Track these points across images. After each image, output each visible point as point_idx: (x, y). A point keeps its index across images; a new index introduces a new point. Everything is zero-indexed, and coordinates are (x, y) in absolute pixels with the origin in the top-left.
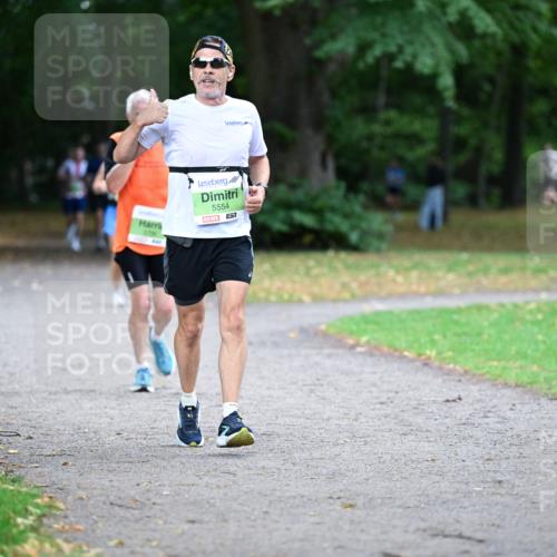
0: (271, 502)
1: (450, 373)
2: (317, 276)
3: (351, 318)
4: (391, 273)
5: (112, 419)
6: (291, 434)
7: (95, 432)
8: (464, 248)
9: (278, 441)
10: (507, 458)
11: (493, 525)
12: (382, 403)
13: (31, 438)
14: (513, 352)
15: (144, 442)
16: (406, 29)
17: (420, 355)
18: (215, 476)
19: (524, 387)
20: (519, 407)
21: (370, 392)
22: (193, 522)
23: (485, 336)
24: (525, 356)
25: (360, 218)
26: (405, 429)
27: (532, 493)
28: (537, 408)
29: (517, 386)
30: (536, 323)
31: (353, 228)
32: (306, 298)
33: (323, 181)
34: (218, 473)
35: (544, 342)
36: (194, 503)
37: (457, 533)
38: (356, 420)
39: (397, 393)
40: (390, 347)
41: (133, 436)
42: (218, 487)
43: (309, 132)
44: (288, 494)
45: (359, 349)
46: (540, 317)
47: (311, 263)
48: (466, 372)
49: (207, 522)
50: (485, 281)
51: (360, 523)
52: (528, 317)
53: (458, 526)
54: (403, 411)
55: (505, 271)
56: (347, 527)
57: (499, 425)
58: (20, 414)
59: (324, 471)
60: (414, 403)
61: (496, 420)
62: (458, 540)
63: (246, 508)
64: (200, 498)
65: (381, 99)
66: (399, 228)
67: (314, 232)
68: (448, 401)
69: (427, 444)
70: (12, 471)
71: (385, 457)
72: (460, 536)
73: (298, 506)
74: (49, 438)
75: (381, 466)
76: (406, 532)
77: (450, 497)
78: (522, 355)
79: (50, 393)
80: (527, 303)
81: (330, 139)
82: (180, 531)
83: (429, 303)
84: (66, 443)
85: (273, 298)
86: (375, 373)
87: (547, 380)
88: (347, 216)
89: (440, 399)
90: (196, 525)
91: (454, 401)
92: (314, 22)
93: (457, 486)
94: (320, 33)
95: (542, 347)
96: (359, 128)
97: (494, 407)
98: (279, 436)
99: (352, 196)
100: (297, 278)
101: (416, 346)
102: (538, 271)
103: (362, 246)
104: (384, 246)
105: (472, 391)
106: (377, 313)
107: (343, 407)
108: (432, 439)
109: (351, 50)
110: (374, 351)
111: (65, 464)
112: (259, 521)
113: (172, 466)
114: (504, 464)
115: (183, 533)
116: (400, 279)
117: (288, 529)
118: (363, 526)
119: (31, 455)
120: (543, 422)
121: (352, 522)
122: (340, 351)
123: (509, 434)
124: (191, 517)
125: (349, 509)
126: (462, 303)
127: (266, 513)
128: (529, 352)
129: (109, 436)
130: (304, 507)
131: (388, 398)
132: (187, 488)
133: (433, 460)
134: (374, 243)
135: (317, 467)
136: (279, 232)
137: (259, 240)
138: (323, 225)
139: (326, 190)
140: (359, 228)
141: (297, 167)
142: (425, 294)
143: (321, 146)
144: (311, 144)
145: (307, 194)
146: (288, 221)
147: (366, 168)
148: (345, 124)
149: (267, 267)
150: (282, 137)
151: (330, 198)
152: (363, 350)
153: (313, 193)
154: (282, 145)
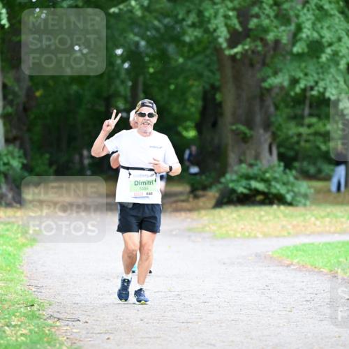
2: (266, 221)
3: (288, 248)
4: (313, 219)
5: (138, 311)
6: (250, 320)
7: (127, 319)
9: (241, 324)
12: (307, 301)
13: (87, 322)
15: (158, 325)
16: (320, 71)
17: (331, 271)
18: (202, 347)
21: (299, 294)
25: (293, 185)
26: (322, 316)
31: (288, 191)
32: (259, 235)
33: (270, 162)
34: (204, 344)
38: (291, 311)
39: (316, 294)
40: (312, 266)
41: (151, 321)
43: (261, 131)
45: (292, 267)
47: (263, 213)
54: (320, 306)
58: (80, 307)
59: (271, 344)
60: (327, 301)
65: (307, 111)
66: (318, 191)
67: (263, 193)
69: (335, 327)
70: (75, 343)
71: (309, 335)
74: (98, 323)
75: (307, 340)
79: (99, 295)
81: (274, 136)
83: (337, 238)
84: (109, 325)
85: (238, 235)
86: (303, 282)
88: (284, 184)
92: (264, 64)
94: (269, 71)
96: (292, 129)
98: (242, 321)
99: (288, 171)
100: (254, 223)
101: (329, 265)
103: (294, 203)
104: (308, 203)
106: (304, 245)
107: (282, 303)
109: (286, 84)
110: (302, 268)
111: (108, 339)
116: (318, 223)
119: (88, 333)
122: (281, 268)
129: (136, 321)
131: (311, 298)
133: (339, 337)
134: (303, 201)
135: (266, 341)
136: (242, 193)
137: (230, 199)
138: (269, 189)
139: (271, 167)
140: (293, 191)
141: (253, 152)
142: (334, 233)
143: (269, 140)
144: (263, 139)
145: (260, 170)
146: (248, 186)
147: (297, 153)
148: (283, 126)
149: (235, 215)
150: (245, 134)
151: (275, 172)
152: (295, 267)
153: (263, 169)
154: (245, 139)
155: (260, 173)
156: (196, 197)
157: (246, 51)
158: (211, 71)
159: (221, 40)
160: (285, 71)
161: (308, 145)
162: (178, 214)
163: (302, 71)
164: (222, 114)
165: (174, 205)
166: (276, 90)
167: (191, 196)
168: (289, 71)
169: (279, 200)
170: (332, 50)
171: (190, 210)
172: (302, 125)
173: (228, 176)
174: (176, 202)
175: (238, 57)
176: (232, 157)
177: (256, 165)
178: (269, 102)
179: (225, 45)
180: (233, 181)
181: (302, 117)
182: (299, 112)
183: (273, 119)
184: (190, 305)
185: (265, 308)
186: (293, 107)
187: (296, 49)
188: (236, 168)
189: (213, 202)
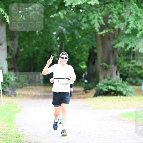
2: (115, 102)
3: (124, 113)
4: (134, 102)
12: (132, 135)
21: (129, 132)
25: (126, 88)
31: (124, 90)
32: (112, 108)
33: (116, 78)
38: (125, 139)
43: (113, 66)
45: (126, 121)
47: (114, 99)
65: (132, 57)
66: (136, 90)
67: (114, 91)
81: (118, 67)
85: (104, 108)
86: (130, 127)
88: (122, 87)
92: (114, 38)
94: (116, 41)
96: (126, 65)
99: (124, 82)
100: (110, 103)
103: (127, 95)
104: (132, 95)
106: (131, 112)
109: (123, 46)
110: (130, 122)
116: (136, 103)
122: (121, 122)
134: (130, 94)
136: (105, 91)
137: (100, 93)
138: (116, 89)
139: (117, 80)
140: (126, 90)
141: (110, 74)
143: (116, 69)
144: (114, 69)
145: (112, 81)
146: (107, 88)
147: (128, 75)
148: (122, 63)
149: (102, 100)
150: (106, 67)
151: (118, 82)
152: (127, 121)
153: (114, 81)
154: (106, 69)
155: (112, 83)
156: (86, 92)
157: (107, 33)
158: (92, 41)
159: (96, 29)
160: (123, 41)
161: (132, 71)
162: (79, 100)
163: (129, 41)
164: (97, 59)
165: (77, 96)
166: (119, 49)
167: (84, 92)
168: (124, 41)
169: (120, 93)
170: (141, 33)
171: (84, 98)
172: (130, 63)
173: (99, 84)
174: (78, 94)
175: (104, 35)
176: (101, 76)
177: (111, 79)
178: (116, 54)
179: (98, 30)
180: (101, 86)
181: (130, 60)
182: (128, 58)
183: (118, 61)
185: (114, 138)
186: (126, 56)
187: (126, 32)
188: (102, 81)
189: (93, 95)
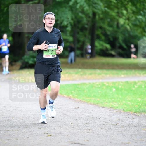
0: (29, 135)
1: (76, 101)
6: (34, 117)
8: (80, 68)
9: (31, 119)
10: (91, 123)
11: (88, 141)
14: (93, 95)
17: (68, 96)
18: (14, 128)
19: (96, 104)
20: (94, 110)
22: (9, 140)
23: (85, 91)
24: (96, 96)
26: (64, 115)
27: (97, 132)
28: (99, 110)
29: (94, 104)
30: (99, 88)
34: (15, 127)
35: (101, 93)
36: (9, 135)
37: (78, 143)
39: (62, 106)
40: (60, 94)
42: (15, 131)
44: (34, 133)
46: (100, 86)
48: (80, 101)
49: (12, 140)
50: (85, 77)
51: (52, 140)
52: (97, 86)
53: (78, 141)
54: (64, 111)
55: (91, 74)
56: (49, 141)
57: (89, 115)
59: (43, 127)
60: (67, 109)
61: (88, 113)
62: (78, 145)
63: (22, 136)
64: (10, 134)
68: (76, 108)
69: (70, 120)
72: (79, 144)
73: (36, 136)
75: (58, 125)
76: (65, 142)
77: (76, 133)
78: (95, 96)
80: (96, 82)
82: (5, 142)
83: (71, 83)
87: (101, 103)
89: (74, 108)
90: (10, 141)
91: (77, 108)
93: (78, 130)
95: (100, 94)
97: (88, 110)
98: (31, 117)
101: (67, 94)
102: (99, 74)
105: (82, 105)
108: (71, 118)
112: (26, 140)
113: (3, 125)
114: (90, 125)
115: (6, 143)
117: (34, 142)
118: (54, 141)
120: (101, 114)
121: (51, 140)
123: (92, 117)
124: (8, 139)
125: (50, 137)
126: (79, 82)
127: (28, 137)
128: (97, 95)
130: (38, 136)
131: (60, 107)
132: (7, 131)
133: (72, 124)
135: (41, 125)
142: (70, 80)
184: (9, 110)
